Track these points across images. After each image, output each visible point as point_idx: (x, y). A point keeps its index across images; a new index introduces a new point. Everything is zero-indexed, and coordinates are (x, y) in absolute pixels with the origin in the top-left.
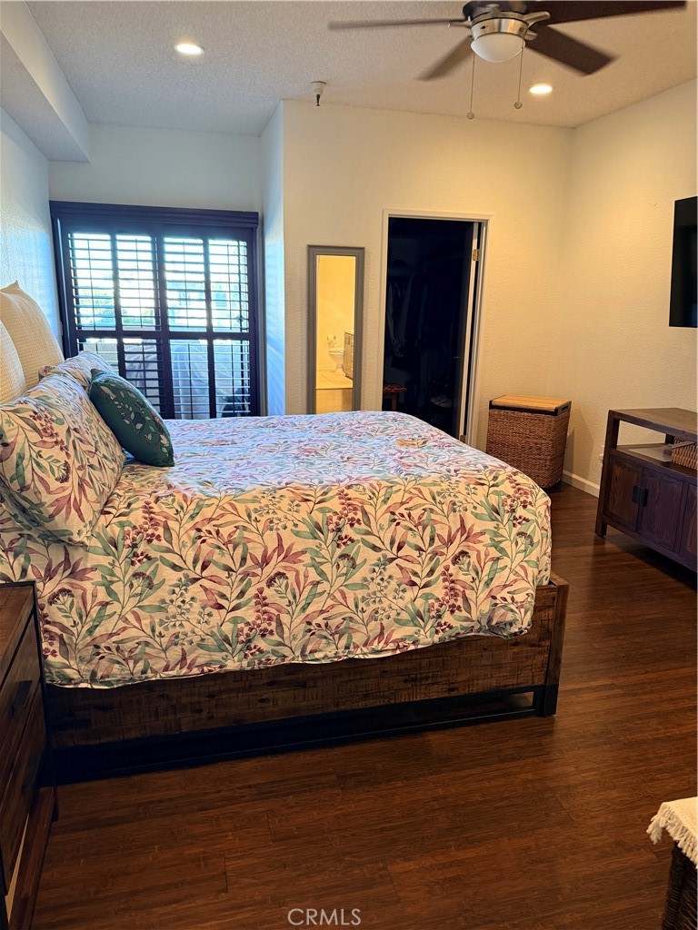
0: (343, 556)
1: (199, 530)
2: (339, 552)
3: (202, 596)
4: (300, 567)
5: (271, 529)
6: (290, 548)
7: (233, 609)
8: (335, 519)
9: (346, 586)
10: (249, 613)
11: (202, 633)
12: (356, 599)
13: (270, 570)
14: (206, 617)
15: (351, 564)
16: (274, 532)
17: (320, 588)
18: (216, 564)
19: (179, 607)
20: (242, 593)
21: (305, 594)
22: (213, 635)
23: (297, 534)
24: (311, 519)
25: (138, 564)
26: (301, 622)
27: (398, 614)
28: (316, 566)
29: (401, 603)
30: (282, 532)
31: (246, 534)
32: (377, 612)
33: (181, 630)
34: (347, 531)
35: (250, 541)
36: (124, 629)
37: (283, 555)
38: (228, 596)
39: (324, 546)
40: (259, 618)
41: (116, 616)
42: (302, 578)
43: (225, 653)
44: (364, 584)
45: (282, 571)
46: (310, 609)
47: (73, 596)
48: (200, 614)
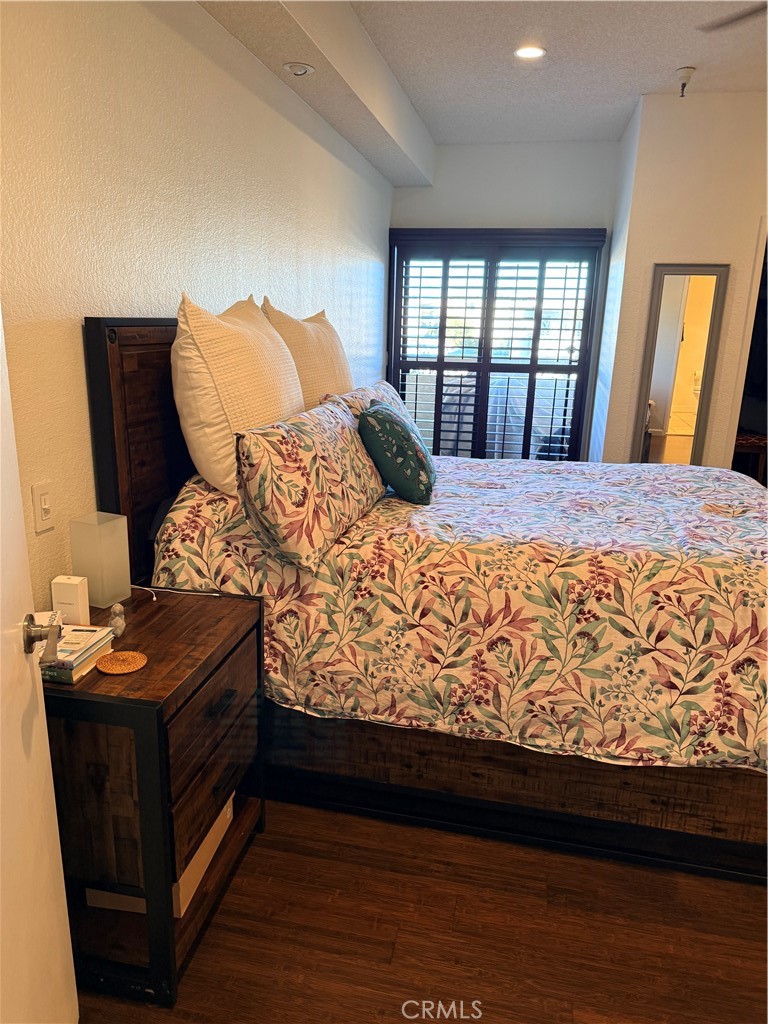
0: (582, 634)
1: (423, 575)
2: (578, 628)
3: (417, 644)
4: (527, 636)
5: (500, 587)
6: (518, 612)
7: (448, 666)
8: (578, 588)
9: (581, 670)
10: (465, 675)
11: (412, 683)
12: (593, 688)
13: (492, 632)
14: (419, 668)
15: (591, 645)
16: (503, 591)
17: (549, 666)
18: (436, 614)
19: (394, 650)
20: (459, 651)
21: (530, 668)
22: (424, 688)
23: (529, 598)
24: (548, 582)
25: (360, 599)
26: (522, 700)
27: (647, 719)
28: (548, 639)
29: (653, 707)
30: (511, 592)
31: (471, 588)
32: (618, 710)
33: (393, 675)
34: (592, 605)
35: (474, 595)
36: (340, 661)
37: (509, 619)
38: (445, 651)
39: (559, 617)
40: (474, 682)
41: (334, 647)
42: (528, 649)
43: (435, 711)
44: (606, 673)
45: (506, 636)
46: (534, 688)
47: (298, 618)
48: (414, 663)
